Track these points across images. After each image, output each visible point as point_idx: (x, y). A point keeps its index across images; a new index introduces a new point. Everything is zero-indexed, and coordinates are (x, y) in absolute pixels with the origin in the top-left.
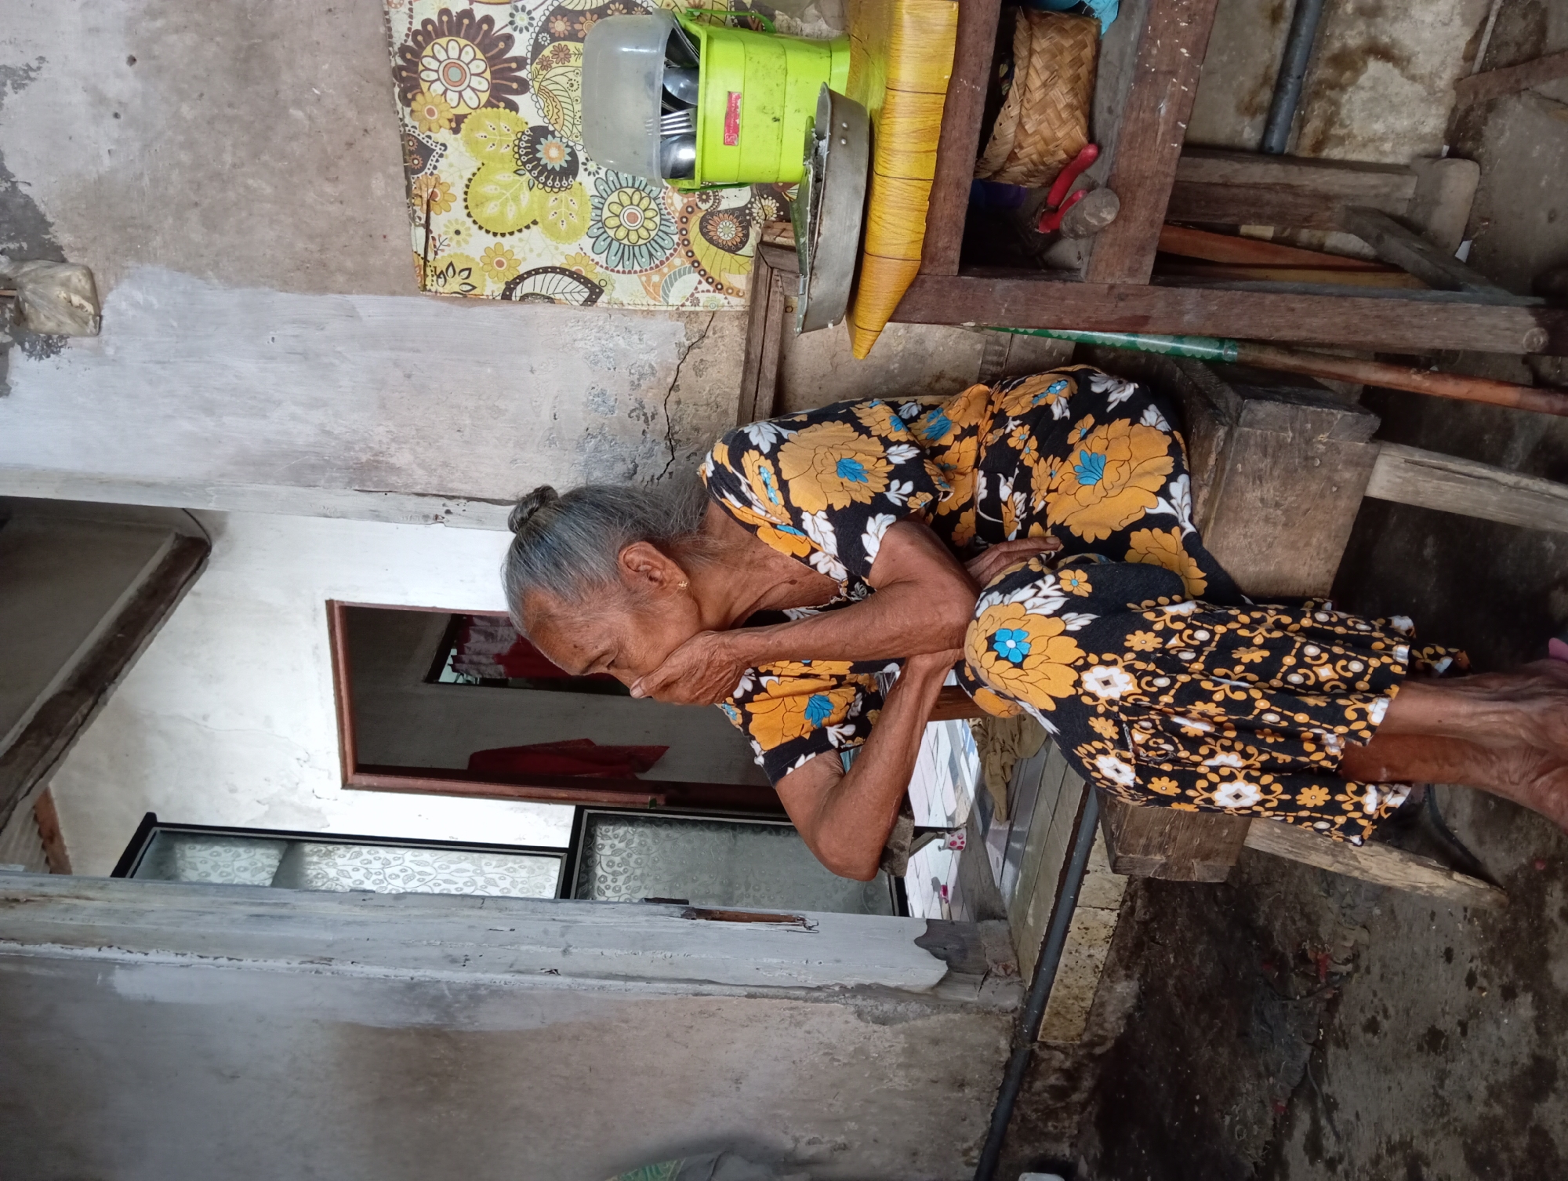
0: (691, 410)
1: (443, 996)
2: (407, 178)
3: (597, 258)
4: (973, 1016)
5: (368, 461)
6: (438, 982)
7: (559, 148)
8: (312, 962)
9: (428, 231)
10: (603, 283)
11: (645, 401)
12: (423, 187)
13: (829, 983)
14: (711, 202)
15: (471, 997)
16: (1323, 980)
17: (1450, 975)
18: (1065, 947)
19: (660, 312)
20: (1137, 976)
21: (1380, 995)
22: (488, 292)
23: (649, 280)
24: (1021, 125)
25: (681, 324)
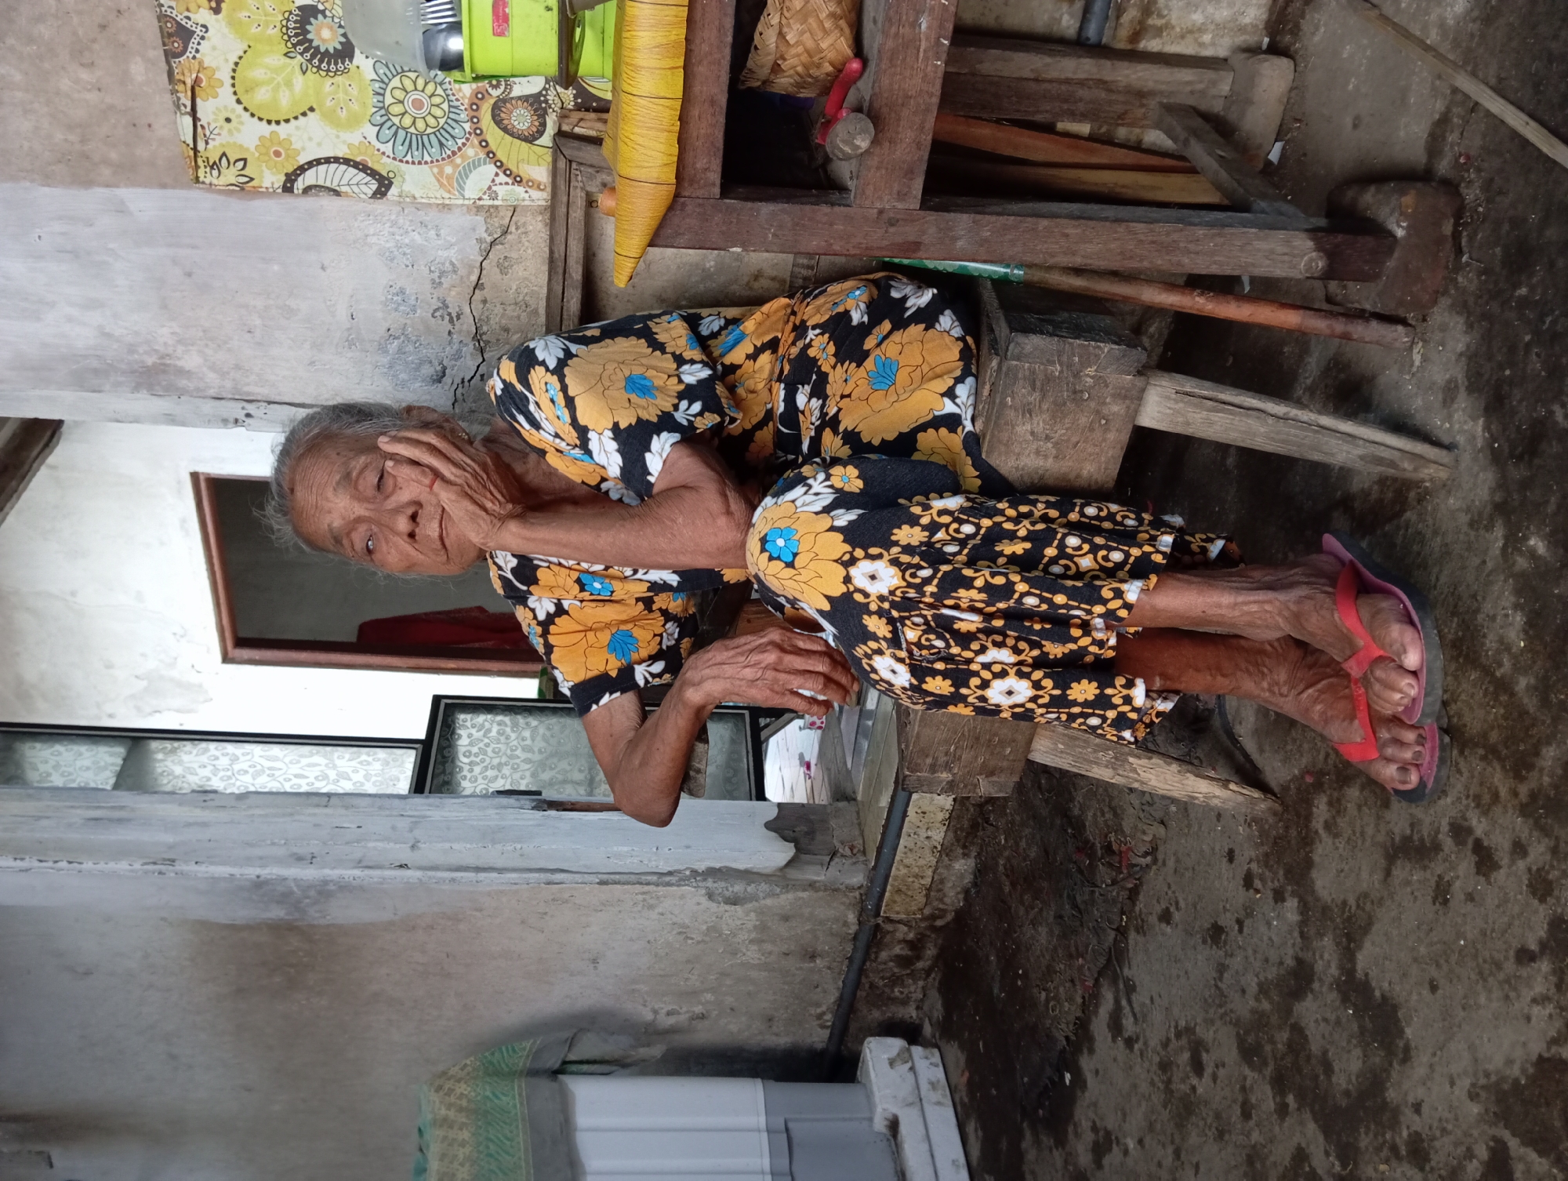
0: (499, 309)
1: (292, 893)
2: (168, 62)
3: (383, 147)
4: (821, 894)
5: (154, 364)
6: (286, 879)
7: (331, 28)
8: (155, 863)
9: (195, 120)
10: (391, 175)
11: (449, 300)
12: (186, 72)
13: (681, 867)
14: (503, 88)
15: (320, 893)
16: (1125, 871)
17: (1231, 875)
18: (904, 830)
19: (457, 206)
20: (974, 854)
21: (1173, 888)
22: (267, 183)
23: (441, 172)
24: (781, 35)
25: (480, 219)
